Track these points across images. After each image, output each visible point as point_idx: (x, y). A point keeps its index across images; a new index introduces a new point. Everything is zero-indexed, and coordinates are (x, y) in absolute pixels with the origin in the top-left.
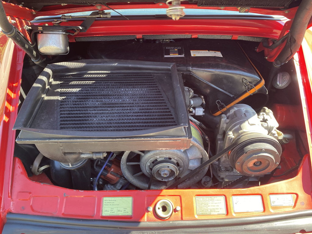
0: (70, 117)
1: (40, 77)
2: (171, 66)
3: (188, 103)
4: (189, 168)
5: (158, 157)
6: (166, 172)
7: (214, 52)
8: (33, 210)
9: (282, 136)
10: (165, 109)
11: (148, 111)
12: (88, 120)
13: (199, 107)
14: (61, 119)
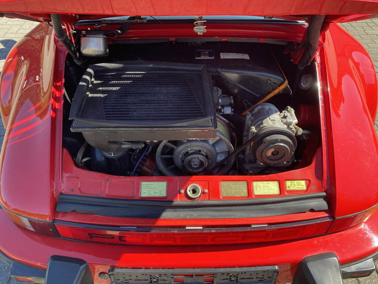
0: (113, 111)
1: (85, 77)
2: (202, 67)
3: (216, 101)
4: (217, 161)
5: (189, 149)
6: (196, 163)
7: (242, 54)
8: (81, 192)
9: (300, 131)
10: (195, 105)
11: (180, 107)
12: (129, 114)
13: (227, 106)
14: (106, 113)
